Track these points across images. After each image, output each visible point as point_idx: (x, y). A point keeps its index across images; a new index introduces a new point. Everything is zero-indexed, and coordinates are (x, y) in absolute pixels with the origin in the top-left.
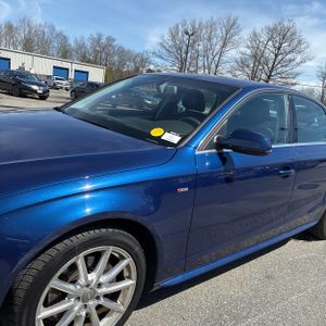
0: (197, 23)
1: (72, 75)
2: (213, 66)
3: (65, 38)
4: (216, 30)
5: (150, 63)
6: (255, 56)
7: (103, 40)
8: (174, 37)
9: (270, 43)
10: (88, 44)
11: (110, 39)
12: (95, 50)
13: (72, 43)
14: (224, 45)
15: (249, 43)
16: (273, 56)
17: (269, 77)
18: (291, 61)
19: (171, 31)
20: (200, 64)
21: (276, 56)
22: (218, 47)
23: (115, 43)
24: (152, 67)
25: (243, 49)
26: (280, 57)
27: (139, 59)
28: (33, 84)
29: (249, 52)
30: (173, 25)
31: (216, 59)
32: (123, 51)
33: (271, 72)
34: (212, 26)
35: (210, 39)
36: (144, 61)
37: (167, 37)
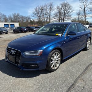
0: (42, 6)
1: (10, 26)
2: (49, 17)
3: (5, 16)
4: (47, 7)
5: (31, 19)
6: (59, 12)
7: (16, 15)
8: (36, 11)
9: (62, 8)
10: (12, 16)
11: (18, 14)
12: (14, 18)
13: (7, 17)
14: (50, 11)
15: (57, 9)
16: (64, 11)
17: (64, 17)
18: (69, 12)
19: (35, 9)
20: (45, 17)
21: (65, 11)
22: (49, 11)
23: (20, 15)
24: (31, 20)
25: (56, 11)
26: (66, 11)
27: (27, 18)
28: (3, 30)
29: (57, 11)
30: (35, 8)
31: (49, 14)
32: (23, 17)
33: (64, 16)
34: (46, 6)
35: (46, 10)
36: (29, 18)
37: (34, 11)
